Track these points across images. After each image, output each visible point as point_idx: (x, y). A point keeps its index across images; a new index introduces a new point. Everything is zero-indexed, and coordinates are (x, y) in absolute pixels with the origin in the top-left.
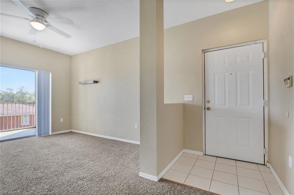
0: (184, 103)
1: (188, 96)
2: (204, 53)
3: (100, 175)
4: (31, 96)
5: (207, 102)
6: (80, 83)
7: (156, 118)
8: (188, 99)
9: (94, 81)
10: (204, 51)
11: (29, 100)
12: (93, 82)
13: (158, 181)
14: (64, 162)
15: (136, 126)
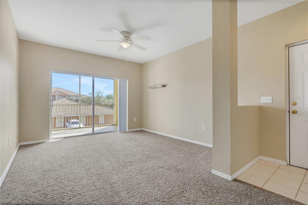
0: (260, 105)
1: (265, 98)
2: (289, 47)
3: (175, 167)
4: (105, 99)
5: (292, 104)
6: (150, 88)
7: (230, 120)
8: (265, 102)
9: (162, 85)
10: (288, 47)
11: (103, 102)
12: (161, 86)
13: (232, 181)
14: (144, 153)
15: (203, 128)
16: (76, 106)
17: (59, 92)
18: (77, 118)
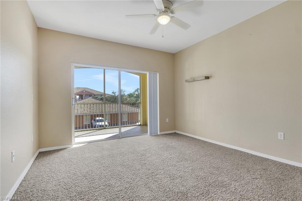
4: (127, 97)
6: (187, 81)
9: (205, 77)
12: (204, 79)
16: (101, 105)
17: (86, 92)
18: (102, 116)
